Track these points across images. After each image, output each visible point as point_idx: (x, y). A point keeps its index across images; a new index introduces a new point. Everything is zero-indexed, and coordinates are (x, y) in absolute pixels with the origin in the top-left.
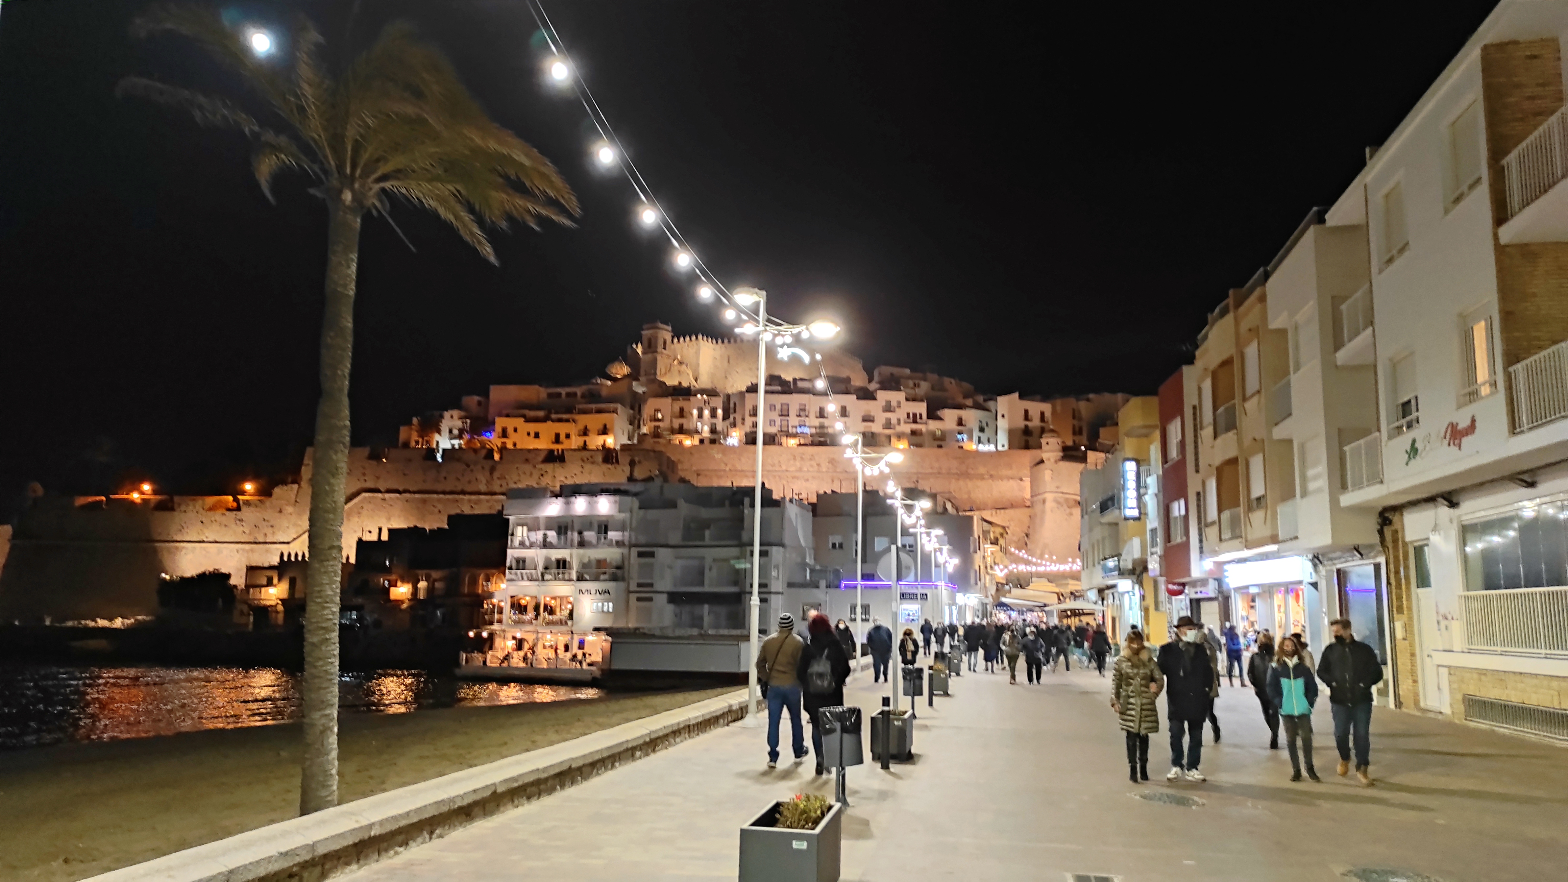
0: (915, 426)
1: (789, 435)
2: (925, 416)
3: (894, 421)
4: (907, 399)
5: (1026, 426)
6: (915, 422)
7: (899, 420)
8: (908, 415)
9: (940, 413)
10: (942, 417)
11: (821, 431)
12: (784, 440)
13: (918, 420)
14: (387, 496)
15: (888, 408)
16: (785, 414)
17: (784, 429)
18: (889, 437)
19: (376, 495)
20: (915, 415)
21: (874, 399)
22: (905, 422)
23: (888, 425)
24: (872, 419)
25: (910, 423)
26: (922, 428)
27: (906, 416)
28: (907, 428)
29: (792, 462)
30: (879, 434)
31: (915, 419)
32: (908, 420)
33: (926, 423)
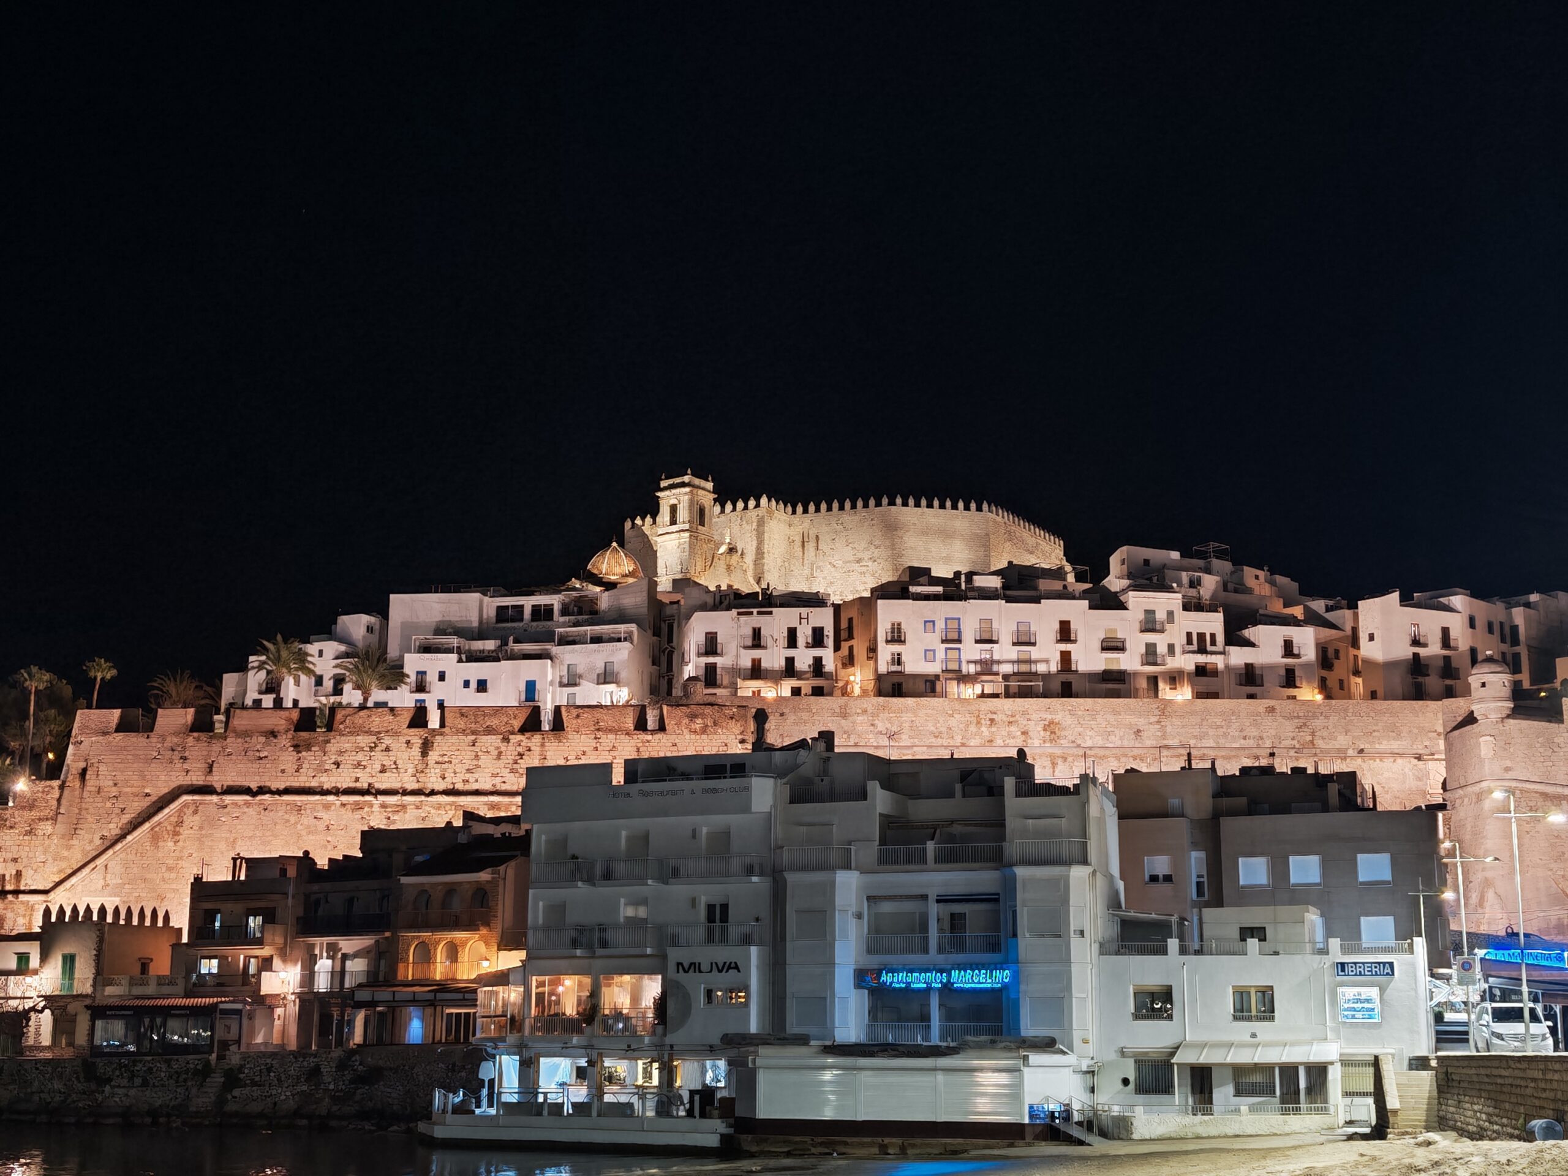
0: (1201, 659)
1: (963, 678)
2: (1220, 638)
3: (1162, 649)
4: (1186, 607)
5: (1416, 656)
6: (1202, 650)
7: (1171, 648)
8: (1189, 635)
9: (1249, 633)
10: (1252, 639)
11: (1024, 668)
12: (953, 687)
13: (1209, 648)
14: (228, 799)
15: (1150, 625)
16: (953, 639)
17: (953, 666)
18: (1153, 680)
19: (208, 798)
20: (1201, 636)
21: (1122, 606)
22: (1184, 652)
23: (1150, 655)
24: (1120, 645)
25: (1193, 652)
26: (1219, 661)
27: (1184, 640)
28: (1187, 662)
29: (973, 728)
30: (1136, 674)
31: (1201, 643)
32: (1191, 648)
33: (1223, 653)
